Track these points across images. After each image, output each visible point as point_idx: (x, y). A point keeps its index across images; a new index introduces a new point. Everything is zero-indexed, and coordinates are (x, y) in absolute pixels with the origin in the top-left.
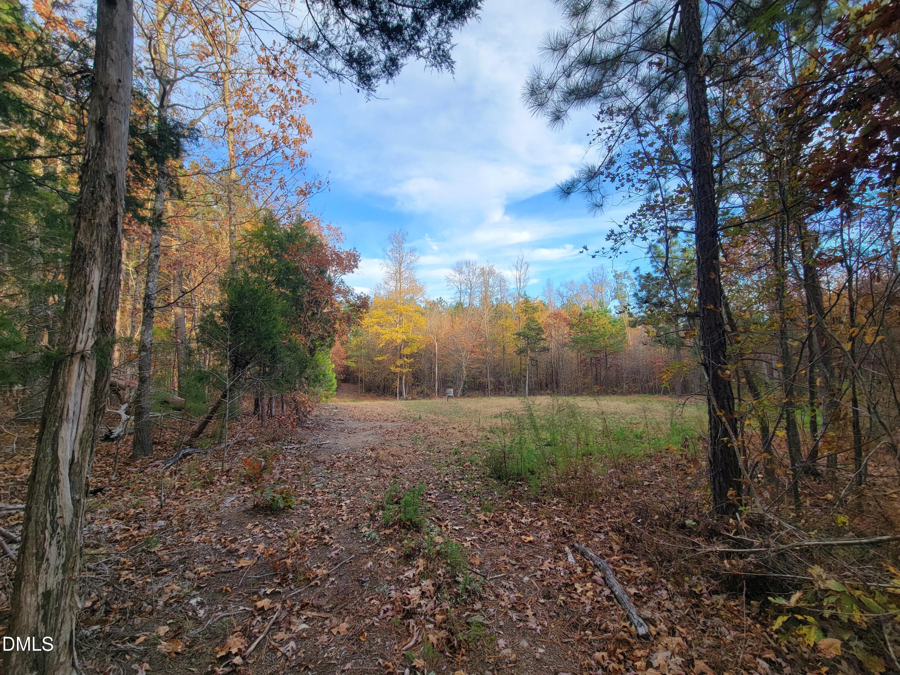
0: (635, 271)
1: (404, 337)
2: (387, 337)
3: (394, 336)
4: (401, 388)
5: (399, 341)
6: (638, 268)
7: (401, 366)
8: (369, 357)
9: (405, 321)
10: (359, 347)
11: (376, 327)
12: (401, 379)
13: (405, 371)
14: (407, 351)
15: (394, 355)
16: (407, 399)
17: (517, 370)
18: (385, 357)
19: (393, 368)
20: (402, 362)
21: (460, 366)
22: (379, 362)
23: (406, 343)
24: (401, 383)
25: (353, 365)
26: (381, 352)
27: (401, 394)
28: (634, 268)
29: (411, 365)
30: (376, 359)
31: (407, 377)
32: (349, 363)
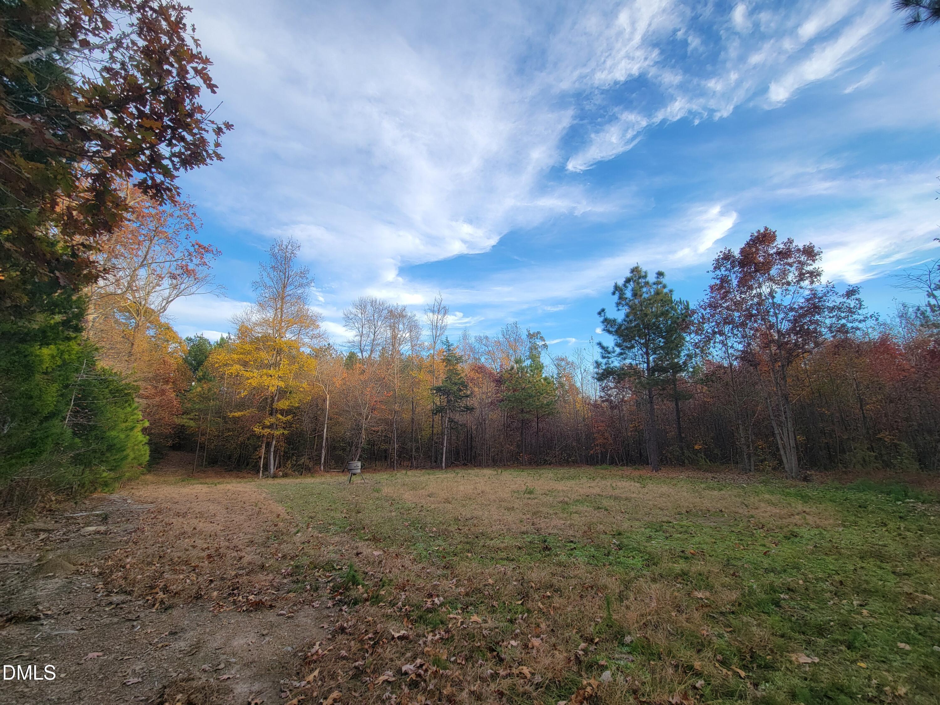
0: (599, 313)
1: (282, 384)
2: (254, 383)
3: (266, 381)
4: (267, 459)
5: (273, 389)
6: (603, 310)
7: (271, 427)
8: (219, 412)
9: (285, 361)
10: (204, 398)
11: (238, 367)
12: (268, 445)
13: (277, 433)
14: (283, 404)
15: (261, 409)
16: (275, 476)
17: (427, 433)
18: (246, 413)
19: (257, 430)
20: (273, 420)
21: (358, 428)
22: (236, 420)
23: (283, 393)
24: (268, 451)
25: (192, 423)
26: (241, 406)
27: (266, 467)
28: (599, 310)
29: (287, 425)
30: (231, 415)
31: (278, 442)
32: (184, 421)
